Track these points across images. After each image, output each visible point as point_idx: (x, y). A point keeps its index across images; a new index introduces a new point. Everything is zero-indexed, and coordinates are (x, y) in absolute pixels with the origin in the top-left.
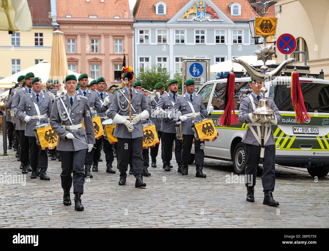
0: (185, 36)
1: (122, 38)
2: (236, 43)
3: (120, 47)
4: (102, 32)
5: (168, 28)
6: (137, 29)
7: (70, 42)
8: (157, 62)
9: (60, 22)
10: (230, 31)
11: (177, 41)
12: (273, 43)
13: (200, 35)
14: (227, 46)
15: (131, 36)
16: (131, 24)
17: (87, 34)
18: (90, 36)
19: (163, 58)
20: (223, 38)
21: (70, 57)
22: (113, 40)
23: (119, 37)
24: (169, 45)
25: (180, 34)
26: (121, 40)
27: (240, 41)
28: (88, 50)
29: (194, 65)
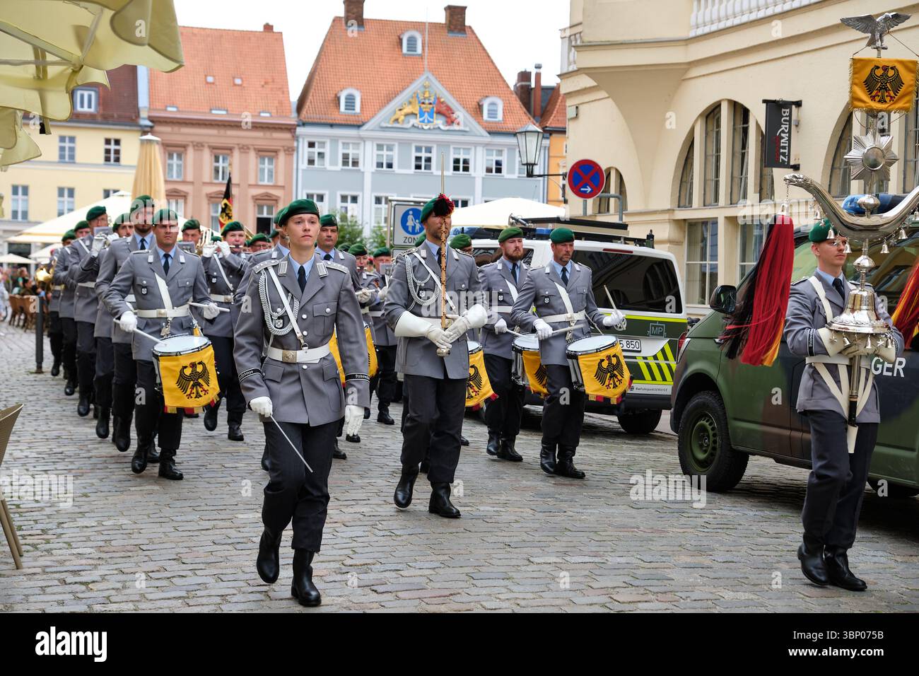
0: (395, 156)
1: (273, 154)
2: (492, 172)
3: (270, 171)
4: (236, 141)
5: (363, 139)
7: (172, 159)
8: (339, 204)
9: (155, 119)
10: (480, 150)
11: (380, 165)
12: (561, 177)
13: (424, 155)
14: (474, 178)
15: (290, 151)
16: (291, 129)
17: (206, 145)
18: (213, 148)
19: (351, 196)
20: (466, 162)
21: (171, 187)
22: (257, 157)
23: (268, 153)
25: (385, 152)
26: (271, 159)
27: (499, 170)
28: (207, 175)
29: (411, 212)
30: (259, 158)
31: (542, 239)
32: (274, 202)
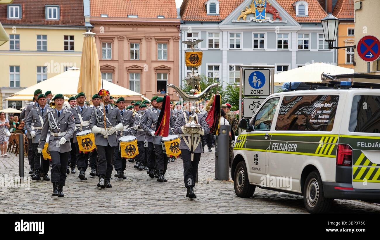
0: (242, 40)
1: (167, 41)
2: (302, 48)
3: (165, 52)
4: (143, 34)
5: (222, 30)
6: (185, 31)
7: (105, 47)
8: (207, 71)
9: (94, 23)
10: (294, 34)
11: (232, 46)
13: (259, 39)
14: (291, 52)
15: (177, 39)
16: (177, 25)
17: (125, 37)
18: (129, 39)
19: (215, 66)
20: (286, 42)
21: (104, 64)
22: (156, 44)
23: (163, 41)
24: (222, 51)
25: (235, 38)
26: (165, 45)
27: (306, 47)
28: (126, 56)
29: (255, 74)
30: (157, 44)
31: (345, 89)
32: (168, 71)
